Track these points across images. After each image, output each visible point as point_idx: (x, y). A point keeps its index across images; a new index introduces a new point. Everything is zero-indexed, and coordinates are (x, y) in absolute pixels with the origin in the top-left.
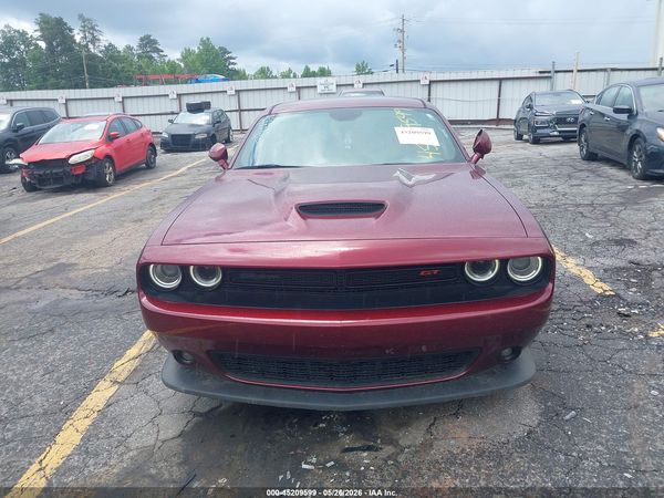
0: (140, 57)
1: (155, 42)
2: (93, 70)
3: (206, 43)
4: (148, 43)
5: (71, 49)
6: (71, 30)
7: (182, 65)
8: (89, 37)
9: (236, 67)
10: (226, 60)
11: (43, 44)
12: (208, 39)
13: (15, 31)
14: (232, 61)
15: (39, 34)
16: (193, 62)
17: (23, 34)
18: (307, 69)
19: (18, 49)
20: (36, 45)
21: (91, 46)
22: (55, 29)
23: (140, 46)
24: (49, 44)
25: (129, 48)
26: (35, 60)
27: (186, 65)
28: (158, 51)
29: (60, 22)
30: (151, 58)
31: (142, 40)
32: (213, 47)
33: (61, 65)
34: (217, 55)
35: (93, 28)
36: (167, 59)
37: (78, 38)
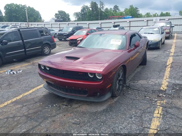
0: (113, 11)
1: (118, 7)
2: (101, 15)
3: (131, 7)
4: (116, 7)
5: (97, 10)
6: (97, 5)
7: (124, 13)
8: (102, 6)
9: (139, 13)
10: (137, 11)
11: (91, 9)
12: (132, 5)
13: (86, 6)
14: (138, 11)
15: (90, 6)
16: (127, 12)
17: (87, 7)
18: (162, 13)
19: (85, 10)
20: (89, 9)
21: (102, 9)
22: (94, 5)
23: (114, 8)
24: (92, 8)
25: (111, 9)
26: (89, 13)
27: (125, 13)
28: (118, 9)
29: (95, 3)
30: (116, 11)
31: (114, 6)
32: (133, 8)
33: (94, 14)
34: (134, 9)
35: (103, 4)
36: (120, 11)
37: (99, 7)
